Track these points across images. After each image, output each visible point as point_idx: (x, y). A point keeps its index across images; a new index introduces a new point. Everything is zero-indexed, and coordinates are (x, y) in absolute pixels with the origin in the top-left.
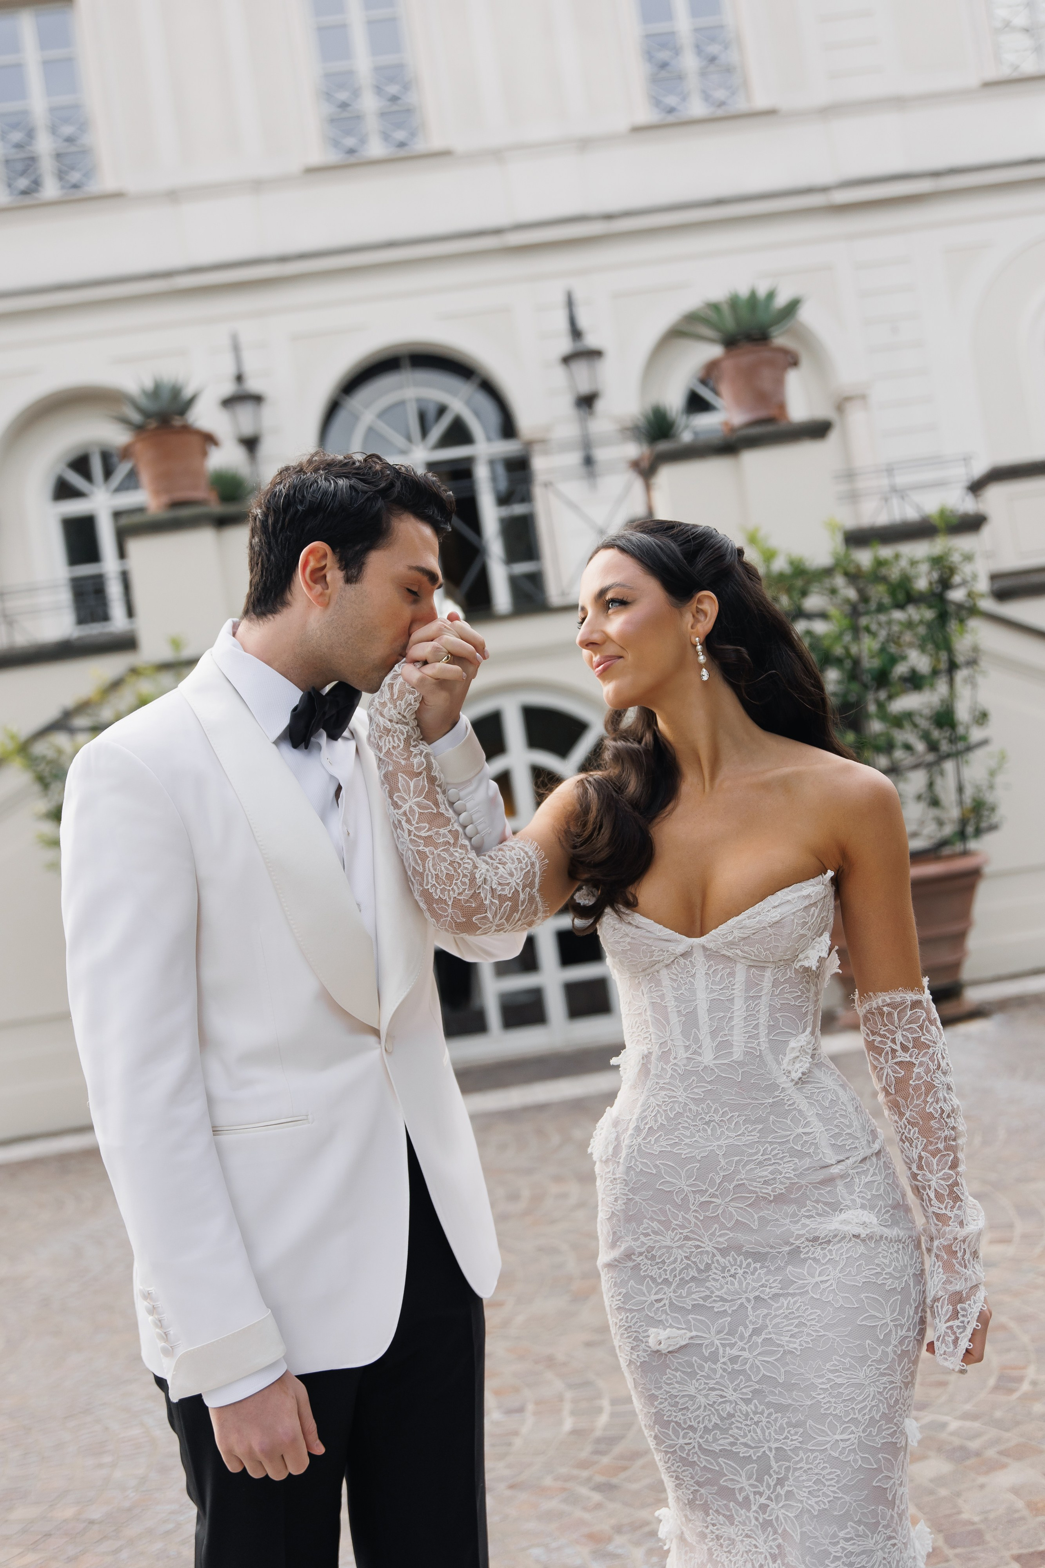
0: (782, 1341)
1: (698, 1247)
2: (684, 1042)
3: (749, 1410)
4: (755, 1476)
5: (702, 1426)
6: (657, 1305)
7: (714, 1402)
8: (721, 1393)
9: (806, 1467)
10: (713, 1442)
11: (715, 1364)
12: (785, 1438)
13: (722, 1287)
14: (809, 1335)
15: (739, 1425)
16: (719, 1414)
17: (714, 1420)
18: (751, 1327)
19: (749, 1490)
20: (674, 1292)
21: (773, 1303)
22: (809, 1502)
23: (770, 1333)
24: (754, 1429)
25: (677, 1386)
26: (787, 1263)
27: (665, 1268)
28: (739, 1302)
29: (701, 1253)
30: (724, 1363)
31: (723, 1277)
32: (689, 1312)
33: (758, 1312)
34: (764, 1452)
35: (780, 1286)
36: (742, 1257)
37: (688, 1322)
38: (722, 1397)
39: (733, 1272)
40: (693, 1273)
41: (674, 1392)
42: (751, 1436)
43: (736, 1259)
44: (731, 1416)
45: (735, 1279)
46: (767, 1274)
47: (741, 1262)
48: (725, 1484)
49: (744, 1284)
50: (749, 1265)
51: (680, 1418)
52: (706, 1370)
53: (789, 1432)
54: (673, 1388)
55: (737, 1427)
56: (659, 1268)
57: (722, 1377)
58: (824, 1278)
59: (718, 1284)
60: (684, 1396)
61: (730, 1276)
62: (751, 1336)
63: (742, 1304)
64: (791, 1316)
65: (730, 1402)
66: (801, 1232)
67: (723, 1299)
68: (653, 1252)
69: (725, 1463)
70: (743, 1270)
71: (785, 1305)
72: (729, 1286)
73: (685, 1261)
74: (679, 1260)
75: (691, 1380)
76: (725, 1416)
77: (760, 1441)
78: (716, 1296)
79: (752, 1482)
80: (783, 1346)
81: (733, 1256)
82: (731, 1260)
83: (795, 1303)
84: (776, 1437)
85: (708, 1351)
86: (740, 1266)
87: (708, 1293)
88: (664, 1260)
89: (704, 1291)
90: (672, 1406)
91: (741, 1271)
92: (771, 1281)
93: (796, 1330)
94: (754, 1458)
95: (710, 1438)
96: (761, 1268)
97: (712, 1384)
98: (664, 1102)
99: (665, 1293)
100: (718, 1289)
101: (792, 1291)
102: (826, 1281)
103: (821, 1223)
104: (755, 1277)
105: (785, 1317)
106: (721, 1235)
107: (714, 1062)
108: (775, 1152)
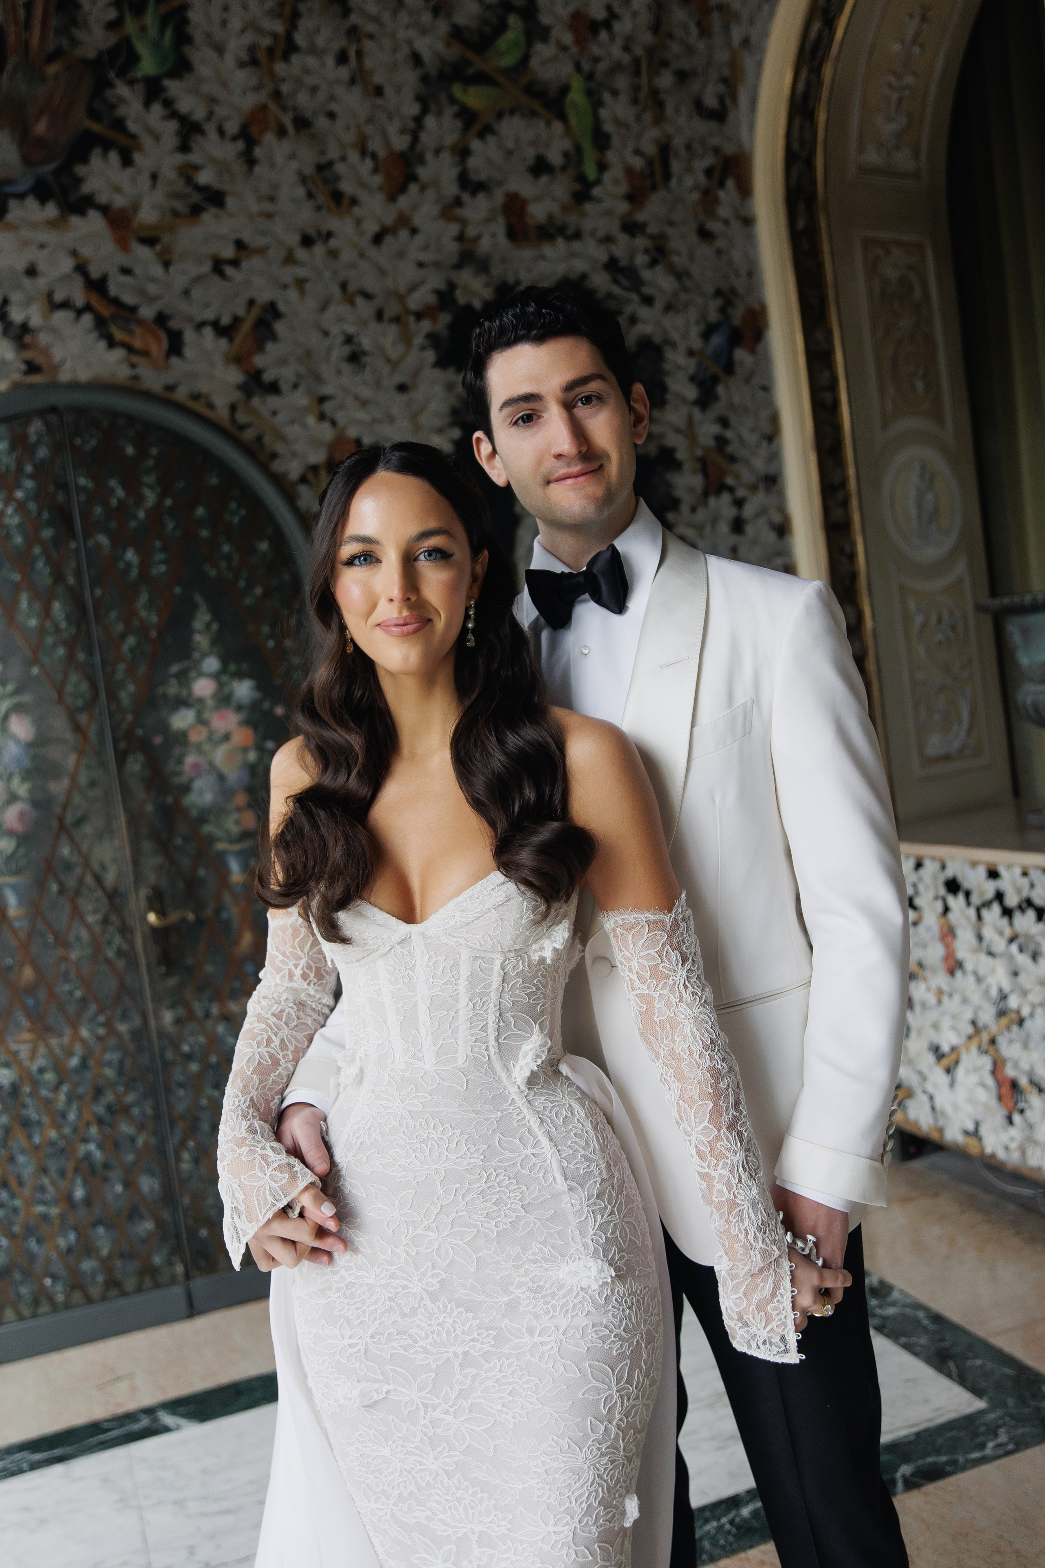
0: (490, 1408)
1: (404, 1287)
2: (402, 1044)
3: (451, 1484)
5: (396, 1493)
6: (350, 1351)
7: (411, 1472)
8: (421, 1459)
11: (415, 1425)
12: (490, 1520)
13: (427, 1337)
14: (523, 1405)
15: (439, 1498)
16: (417, 1483)
17: (410, 1488)
18: (457, 1388)
20: (373, 1337)
21: (484, 1362)
23: (478, 1398)
24: (454, 1507)
25: (370, 1446)
26: (504, 1316)
27: (364, 1308)
28: (445, 1356)
29: (408, 1295)
30: (426, 1426)
31: (428, 1325)
32: (387, 1362)
33: (467, 1371)
34: (467, 1529)
35: (493, 1343)
36: (452, 1304)
37: (385, 1374)
38: (421, 1463)
39: (441, 1320)
40: (395, 1316)
41: (368, 1453)
42: (452, 1513)
43: (447, 1306)
45: (443, 1329)
46: (479, 1327)
47: (451, 1309)
48: (416, 1562)
49: (453, 1335)
50: (459, 1314)
51: (371, 1480)
52: (404, 1433)
53: (495, 1516)
54: (365, 1450)
56: (357, 1309)
58: (545, 1339)
59: (423, 1333)
60: (377, 1460)
61: (438, 1325)
62: (457, 1398)
63: (448, 1358)
64: (504, 1381)
65: (430, 1471)
66: (523, 1280)
67: (426, 1350)
68: (353, 1290)
69: (421, 1539)
70: (452, 1320)
71: (498, 1367)
72: (435, 1336)
73: (388, 1302)
74: (382, 1301)
75: (386, 1440)
76: (423, 1485)
77: (460, 1521)
78: (418, 1347)
80: (493, 1414)
81: (443, 1302)
82: (441, 1306)
83: (510, 1365)
84: (480, 1516)
85: (408, 1410)
86: (450, 1315)
87: (410, 1341)
88: (363, 1300)
89: (406, 1339)
90: (364, 1470)
91: (450, 1321)
92: (485, 1335)
93: (510, 1398)
94: (454, 1538)
95: (406, 1508)
96: (473, 1319)
97: (410, 1448)
98: (379, 1113)
99: (361, 1338)
100: (422, 1339)
101: (507, 1351)
102: (547, 1343)
103: (546, 1270)
104: (466, 1328)
105: (497, 1381)
106: (433, 1276)
107: (435, 1068)
108: (501, 1177)
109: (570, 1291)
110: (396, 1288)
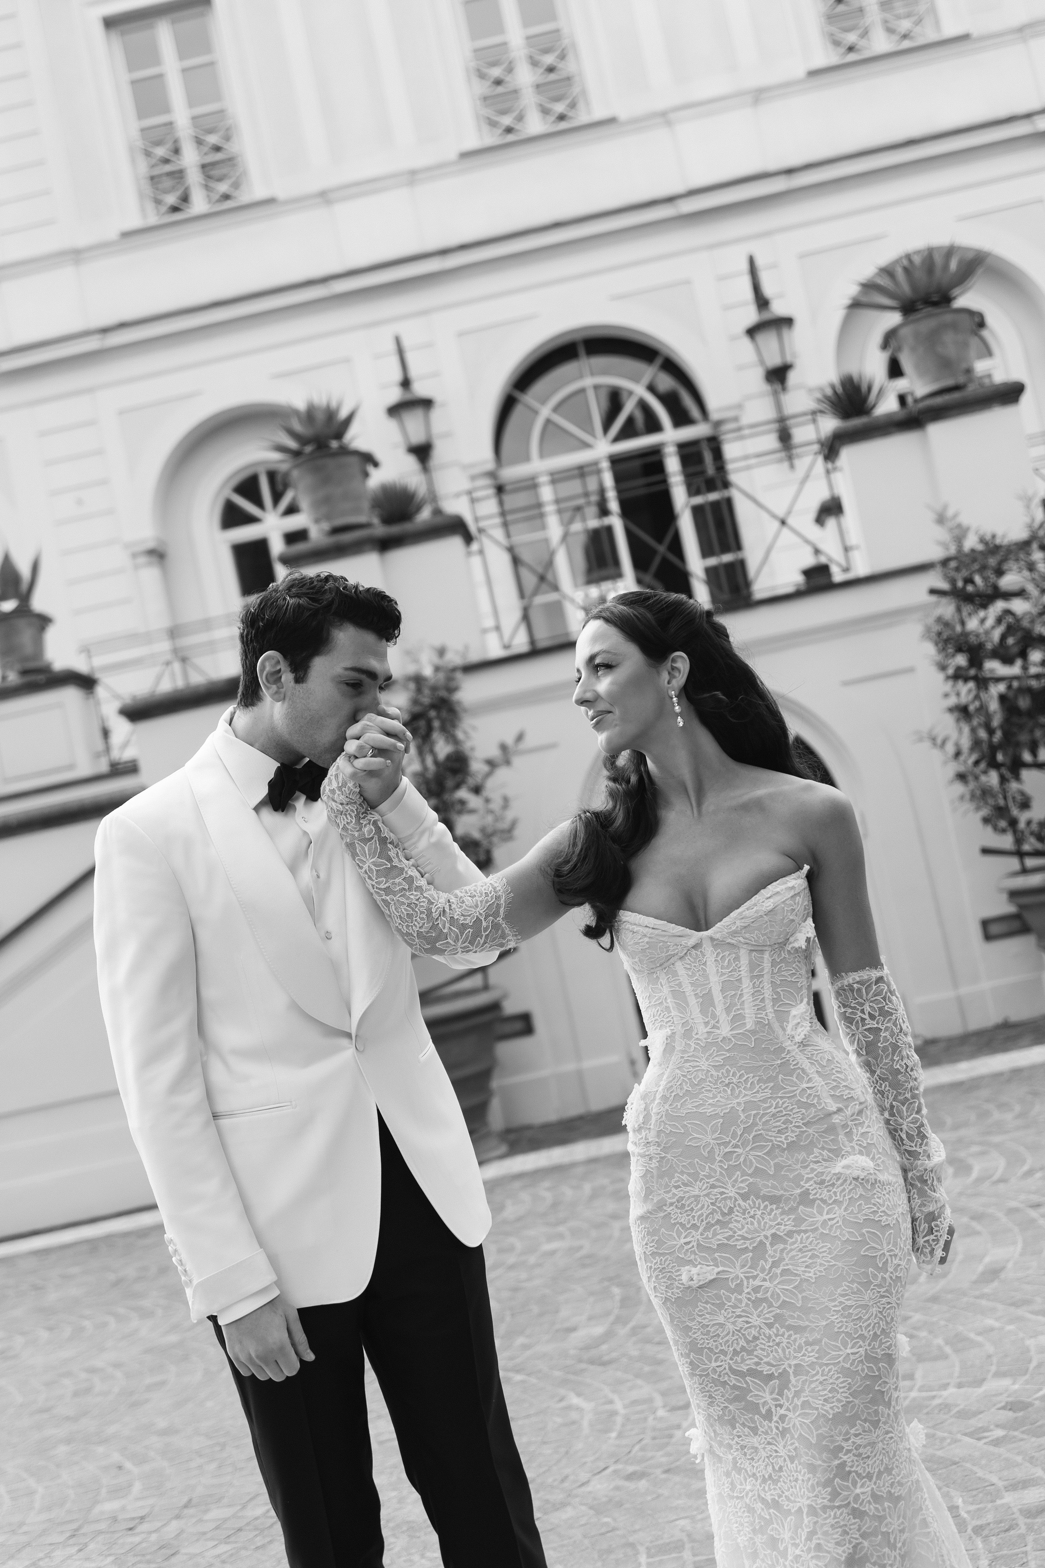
0: (797, 1270)
1: (722, 1193)
2: (703, 1019)
3: (771, 1333)
4: (776, 1391)
5: (731, 1349)
6: (686, 1247)
7: (741, 1328)
8: (747, 1319)
9: (822, 1379)
10: (741, 1363)
11: (741, 1294)
12: (803, 1356)
13: (743, 1227)
14: (821, 1265)
15: (763, 1347)
16: (746, 1338)
17: (741, 1343)
18: (770, 1260)
19: (772, 1403)
20: (702, 1234)
21: (788, 1239)
22: (825, 1408)
23: (787, 1264)
24: (776, 1349)
25: (708, 1316)
26: (799, 1204)
27: (693, 1214)
28: (758, 1239)
29: (725, 1199)
30: (748, 1293)
31: (744, 1219)
32: (715, 1251)
33: (775, 1248)
34: (785, 1368)
35: (793, 1224)
36: (760, 1200)
37: (714, 1260)
38: (747, 1322)
39: (752, 1213)
40: (718, 1216)
41: (705, 1322)
44: (756, 1338)
45: (755, 1219)
46: (782, 1214)
47: (759, 1204)
48: (751, 1399)
49: (762, 1224)
50: (766, 1207)
51: (712, 1344)
52: (733, 1300)
53: (806, 1350)
54: (704, 1319)
55: (762, 1349)
56: (688, 1215)
57: (747, 1305)
58: (831, 1216)
59: (740, 1225)
60: (714, 1325)
61: (750, 1217)
62: (771, 1268)
63: (761, 1241)
64: (804, 1249)
65: (755, 1327)
66: (810, 1176)
67: (744, 1238)
68: (683, 1202)
69: (751, 1381)
70: (761, 1212)
71: (799, 1240)
72: (749, 1226)
73: (711, 1207)
74: (706, 1206)
75: (720, 1310)
76: (751, 1339)
77: (781, 1360)
78: (738, 1236)
79: (774, 1396)
80: (799, 1276)
81: (753, 1200)
82: (751, 1203)
83: (808, 1238)
84: (795, 1355)
85: (734, 1284)
86: (759, 1208)
87: (731, 1233)
88: (692, 1208)
89: (728, 1232)
90: (704, 1335)
91: (759, 1213)
92: (785, 1220)
93: (811, 1261)
94: (776, 1375)
95: (739, 1359)
96: (777, 1209)
97: (738, 1311)
98: (688, 1072)
99: (693, 1236)
100: (739, 1230)
101: (803, 1229)
102: (833, 1219)
103: (826, 1167)
104: (771, 1217)
105: (800, 1250)
106: (742, 1182)
107: (731, 1033)
108: (786, 1105)
109: (845, 1181)
110: (716, 1195)
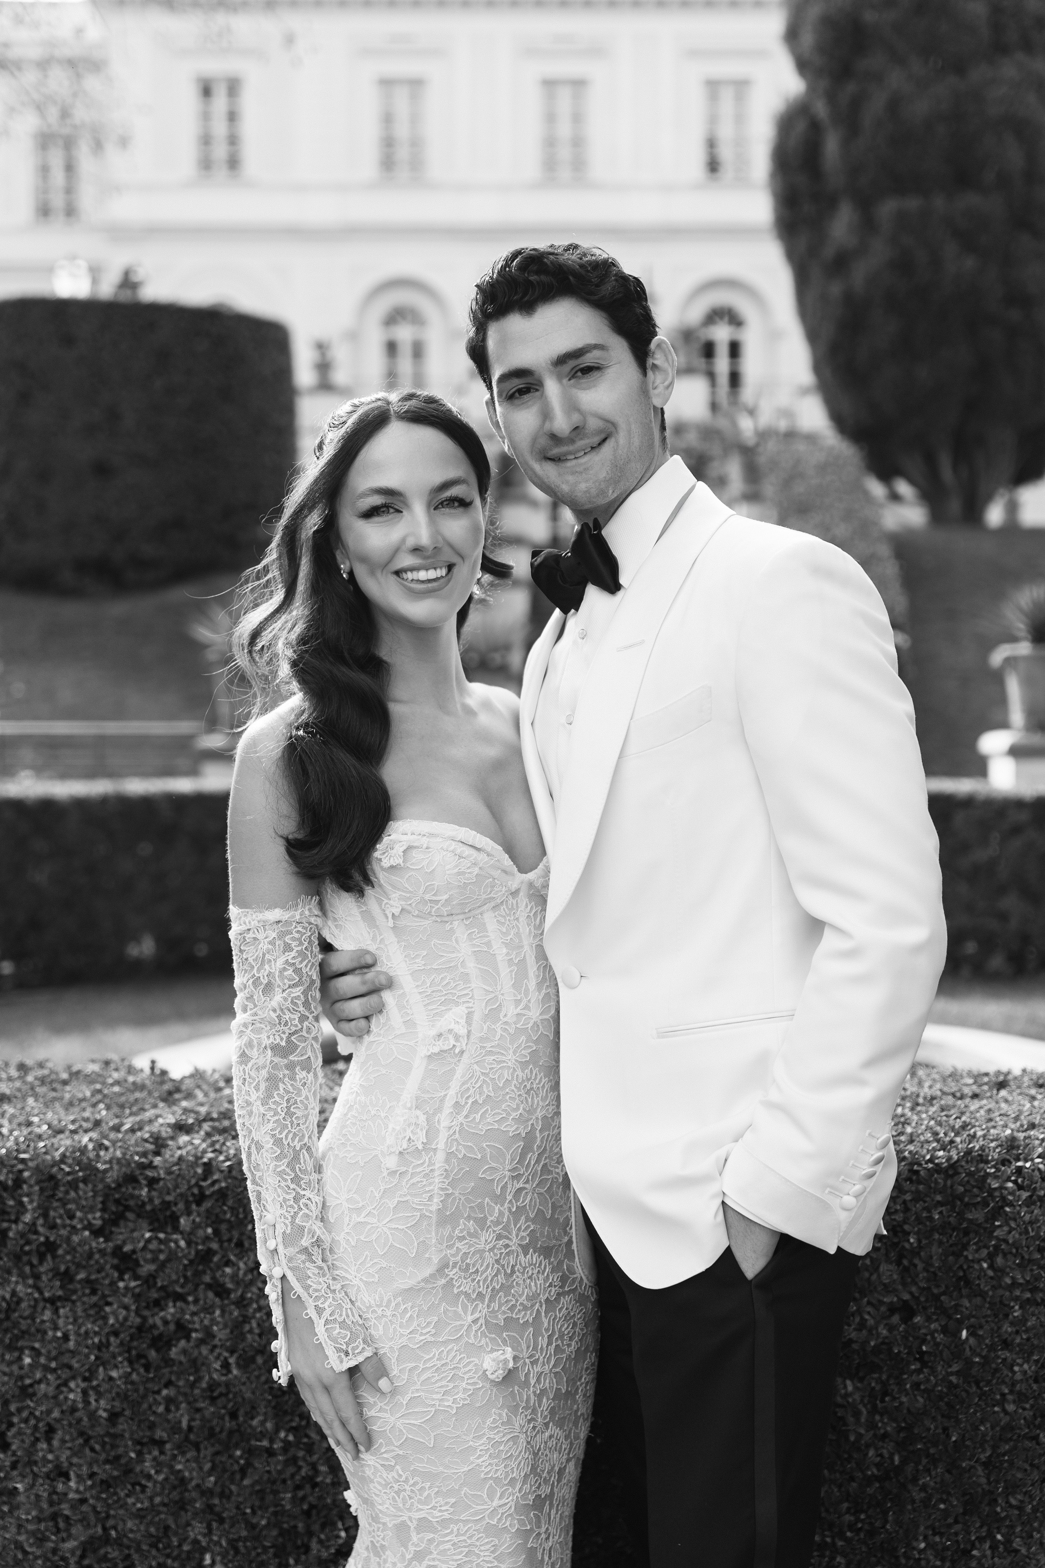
0: (563, 1345)
1: (506, 1247)
3: (548, 1436)
5: (522, 1474)
6: (475, 1328)
8: (535, 1423)
11: (529, 1389)
13: (522, 1293)
15: (543, 1458)
16: (533, 1452)
17: (531, 1462)
18: (546, 1336)
20: (488, 1307)
21: (556, 1305)
23: (558, 1339)
24: (549, 1458)
25: (502, 1428)
26: (564, 1257)
29: (508, 1254)
30: (534, 1386)
31: (523, 1280)
32: (501, 1329)
34: (553, 1481)
36: (537, 1254)
37: (503, 1342)
38: (535, 1428)
39: (530, 1272)
40: (501, 1279)
44: (539, 1449)
46: (552, 1271)
47: (537, 1259)
49: (538, 1286)
50: (541, 1262)
52: (525, 1398)
54: (498, 1433)
55: (542, 1463)
56: (472, 1280)
57: (534, 1403)
59: (519, 1290)
61: (528, 1278)
62: (547, 1346)
64: (569, 1317)
65: (539, 1432)
67: (523, 1308)
68: (467, 1261)
70: (536, 1270)
71: (566, 1304)
72: (527, 1291)
73: (496, 1266)
74: (491, 1266)
76: (537, 1451)
77: (552, 1470)
78: (521, 1304)
80: (565, 1352)
81: (531, 1253)
86: (535, 1265)
87: (514, 1302)
88: (477, 1269)
89: (511, 1301)
92: (556, 1278)
93: (573, 1331)
96: (549, 1265)
97: (529, 1414)
98: (491, 1069)
99: (480, 1311)
100: (519, 1296)
104: (545, 1276)
105: (565, 1318)
106: (525, 1230)
107: (539, 1018)
110: (501, 1249)
